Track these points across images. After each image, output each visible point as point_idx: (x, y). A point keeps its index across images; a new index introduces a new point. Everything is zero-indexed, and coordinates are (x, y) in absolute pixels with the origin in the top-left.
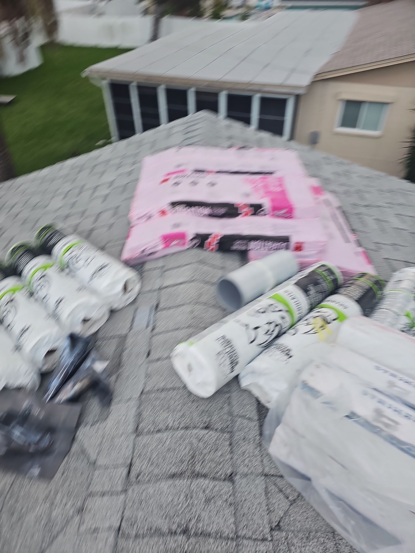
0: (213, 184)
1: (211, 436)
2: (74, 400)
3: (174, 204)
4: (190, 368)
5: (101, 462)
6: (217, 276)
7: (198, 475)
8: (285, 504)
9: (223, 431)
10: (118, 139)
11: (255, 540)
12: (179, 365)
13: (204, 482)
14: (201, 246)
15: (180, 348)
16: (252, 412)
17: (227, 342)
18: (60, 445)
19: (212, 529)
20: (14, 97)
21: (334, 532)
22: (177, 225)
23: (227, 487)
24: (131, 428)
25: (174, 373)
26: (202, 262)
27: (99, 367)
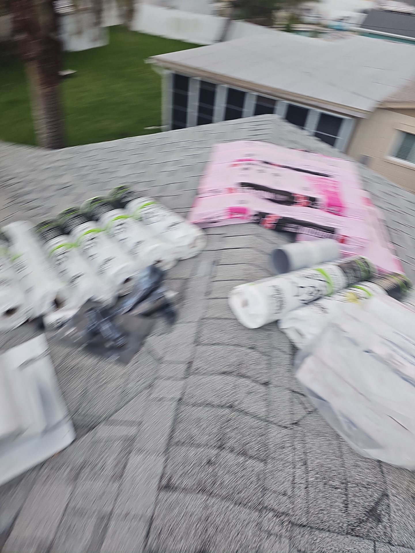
0: (276, 175)
1: (254, 354)
2: (147, 315)
3: (244, 185)
4: (245, 304)
5: (167, 358)
6: (270, 248)
7: (243, 376)
8: (304, 412)
9: (264, 353)
10: (170, 128)
11: (280, 426)
12: (235, 302)
13: (248, 382)
14: (258, 223)
15: (242, 287)
16: (287, 348)
17: (278, 291)
18: (132, 345)
19: (251, 410)
20: (75, 72)
21: (338, 436)
22: (242, 202)
23: (263, 389)
24: (192, 340)
25: (229, 309)
26: (258, 235)
27: (170, 295)
